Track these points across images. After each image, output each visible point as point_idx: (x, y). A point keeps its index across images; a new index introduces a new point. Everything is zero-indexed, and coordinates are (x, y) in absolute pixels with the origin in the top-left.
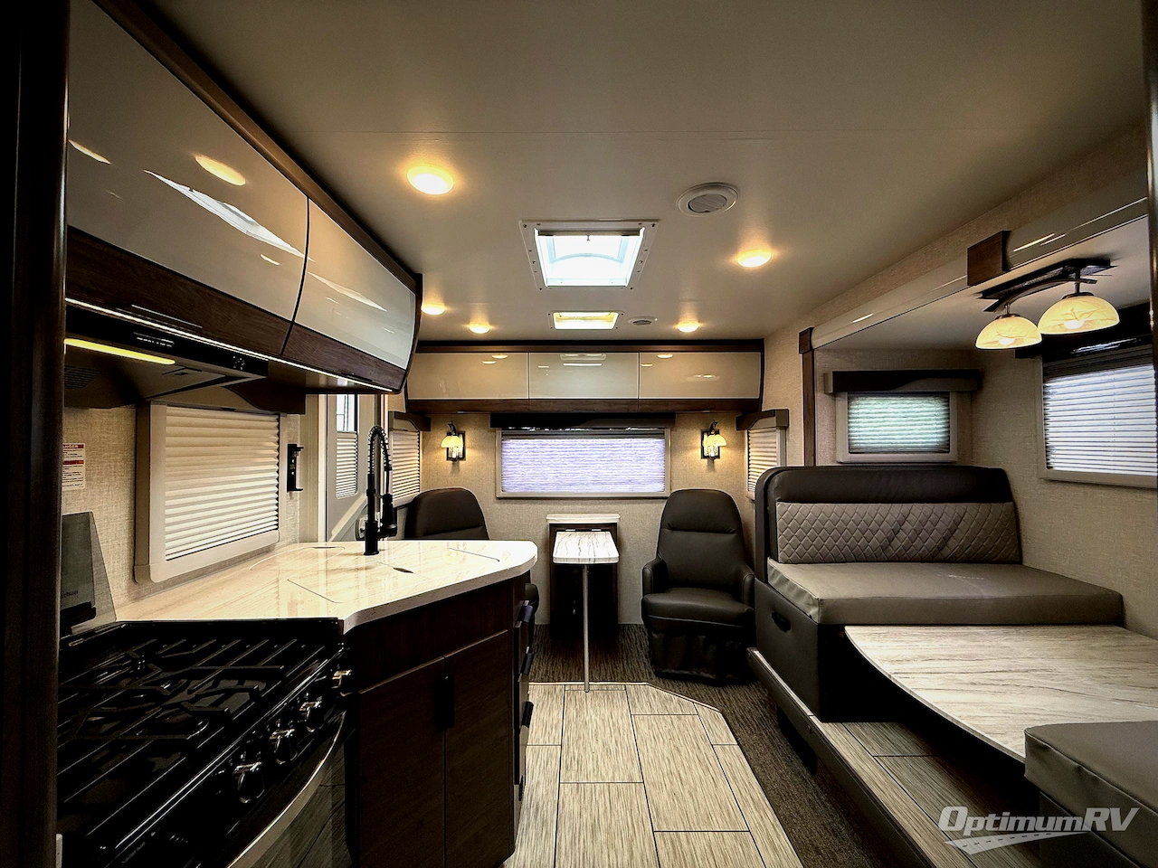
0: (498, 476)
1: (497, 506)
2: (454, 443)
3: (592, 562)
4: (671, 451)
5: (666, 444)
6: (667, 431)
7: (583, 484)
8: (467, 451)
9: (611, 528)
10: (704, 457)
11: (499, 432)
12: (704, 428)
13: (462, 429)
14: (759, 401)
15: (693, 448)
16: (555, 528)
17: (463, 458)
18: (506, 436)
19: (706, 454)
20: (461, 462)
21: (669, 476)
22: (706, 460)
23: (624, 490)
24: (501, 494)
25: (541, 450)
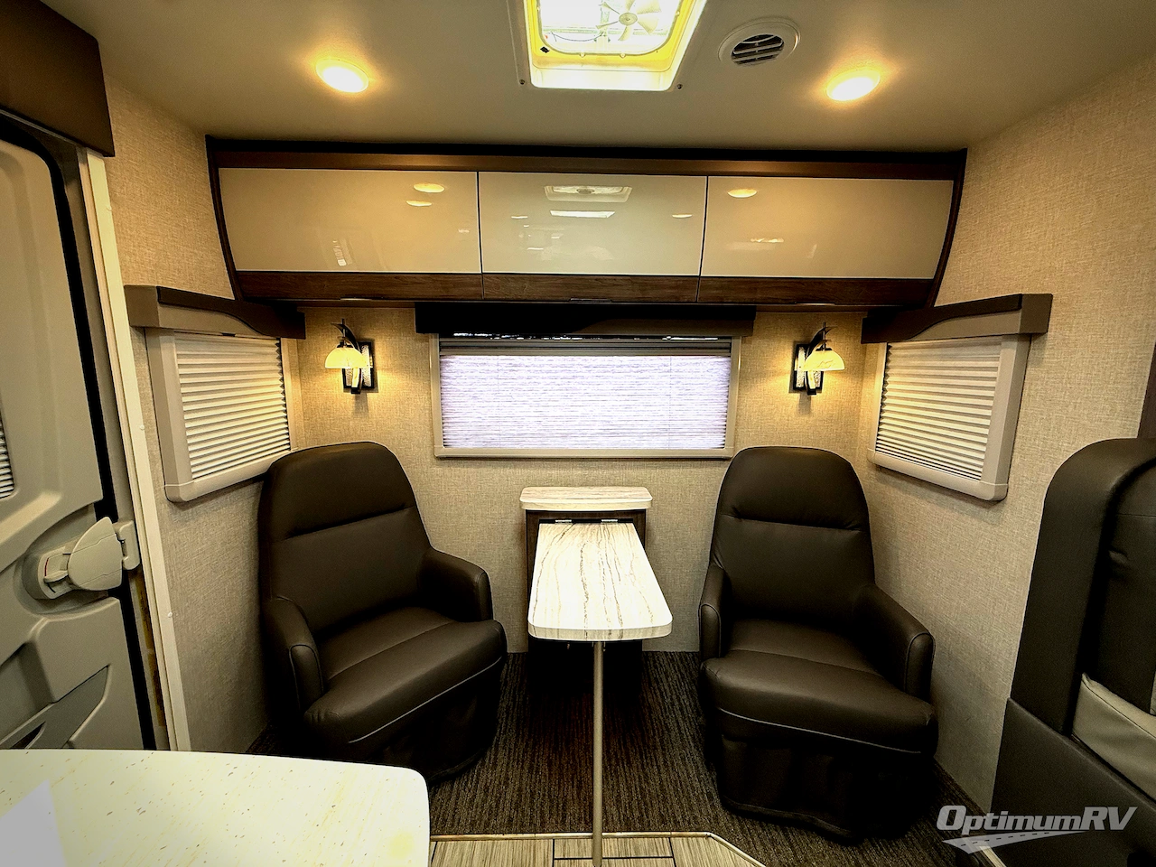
0: (437, 419)
1: (439, 470)
2: (353, 361)
3: (614, 638)
4: (739, 379)
5: (733, 368)
6: (737, 343)
7: (584, 435)
8: (380, 376)
9: (635, 518)
10: (794, 388)
11: (434, 341)
12: (799, 339)
13: (368, 336)
14: (932, 286)
15: (776, 374)
16: (535, 519)
17: (373, 387)
18: (449, 348)
19: (799, 384)
20: (371, 396)
21: (733, 420)
22: (797, 396)
23: (657, 445)
24: (444, 452)
25: (512, 374)
